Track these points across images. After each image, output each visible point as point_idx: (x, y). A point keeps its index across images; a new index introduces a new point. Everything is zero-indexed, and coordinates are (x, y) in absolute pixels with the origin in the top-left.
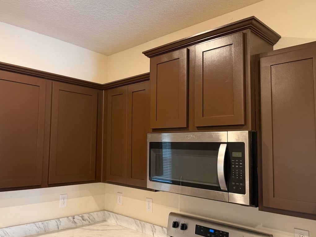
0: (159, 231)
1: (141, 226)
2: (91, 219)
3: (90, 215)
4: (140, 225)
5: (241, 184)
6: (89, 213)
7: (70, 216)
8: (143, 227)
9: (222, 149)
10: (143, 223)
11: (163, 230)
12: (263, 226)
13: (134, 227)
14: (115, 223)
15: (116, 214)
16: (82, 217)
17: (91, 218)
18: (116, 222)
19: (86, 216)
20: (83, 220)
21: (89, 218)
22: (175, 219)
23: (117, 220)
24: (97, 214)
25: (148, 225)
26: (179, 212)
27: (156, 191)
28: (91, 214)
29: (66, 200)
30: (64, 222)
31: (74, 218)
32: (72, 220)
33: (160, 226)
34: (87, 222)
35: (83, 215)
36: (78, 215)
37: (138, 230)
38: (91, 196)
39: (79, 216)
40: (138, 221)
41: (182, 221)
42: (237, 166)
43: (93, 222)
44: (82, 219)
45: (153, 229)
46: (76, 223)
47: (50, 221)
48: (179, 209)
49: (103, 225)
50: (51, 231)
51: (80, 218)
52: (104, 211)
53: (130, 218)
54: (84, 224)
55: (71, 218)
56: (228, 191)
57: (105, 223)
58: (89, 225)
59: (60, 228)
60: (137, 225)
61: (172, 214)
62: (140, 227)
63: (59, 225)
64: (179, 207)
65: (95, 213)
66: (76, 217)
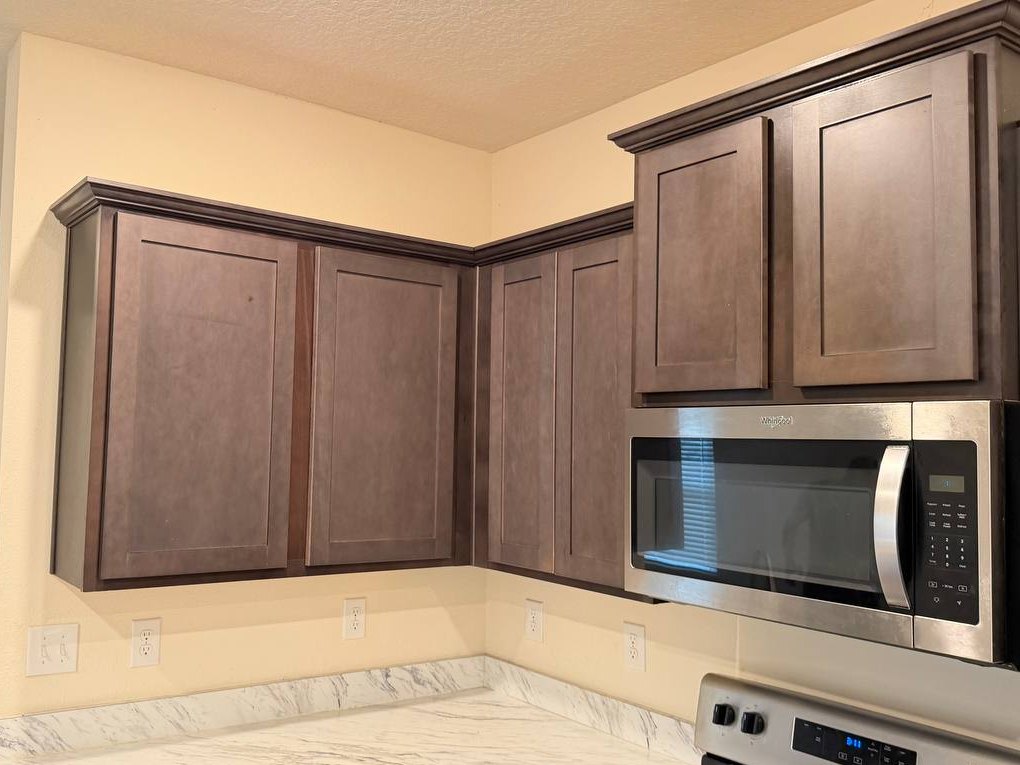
0: (669, 733)
1: (608, 714)
2: (442, 680)
3: (438, 668)
4: (601, 707)
5: (963, 588)
6: (433, 661)
7: (375, 668)
8: (613, 716)
9: (893, 466)
10: (611, 702)
11: (681, 731)
13: (582, 715)
14: (521, 697)
15: (522, 670)
16: (413, 672)
17: (441, 676)
18: (523, 693)
19: (425, 671)
20: (417, 681)
21: (435, 676)
22: (724, 696)
23: (526, 689)
24: (461, 666)
25: (632, 713)
26: (736, 674)
27: (656, 601)
28: (441, 663)
29: (361, 617)
30: (358, 687)
31: (387, 676)
32: (382, 679)
33: (672, 717)
34: (429, 691)
35: (417, 666)
36: (400, 666)
37: (597, 727)
38: (441, 608)
39: (405, 669)
40: (597, 696)
41: (747, 704)
42: (947, 525)
44: (412, 680)
45: (648, 725)
46: (394, 690)
47: (315, 681)
48: (737, 664)
49: (480, 703)
50: (317, 711)
51: (408, 677)
52: (482, 658)
53: (569, 686)
54: (418, 695)
55: (377, 673)
56: (914, 611)
57: (487, 697)
58: (435, 699)
59: (344, 706)
60: (591, 707)
61: (712, 678)
62: (605, 716)
63: (341, 694)
64: (738, 657)
65: (455, 663)
66: (394, 671)
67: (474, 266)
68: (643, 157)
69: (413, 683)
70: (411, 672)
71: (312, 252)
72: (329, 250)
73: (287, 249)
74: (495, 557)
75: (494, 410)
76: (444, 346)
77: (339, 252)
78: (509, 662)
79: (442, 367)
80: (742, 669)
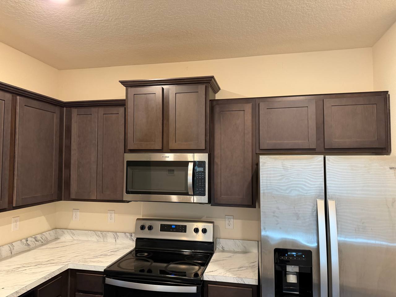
0: (122, 237)
1: (103, 236)
2: (44, 239)
3: (42, 235)
4: (101, 235)
5: (203, 189)
6: (41, 233)
7: (23, 239)
8: (104, 237)
9: (191, 166)
10: (104, 233)
11: (126, 235)
12: (207, 217)
13: (94, 238)
14: (72, 239)
15: (72, 230)
16: (35, 238)
17: (44, 237)
18: (72, 237)
19: (39, 237)
20: (36, 241)
21: (42, 238)
22: (142, 223)
23: (73, 235)
24: (49, 233)
25: (110, 234)
26: (141, 217)
27: (128, 202)
28: (44, 234)
29: (18, 223)
30: (18, 246)
31: (27, 241)
32: (25, 242)
33: (123, 233)
34: (40, 243)
35: (36, 236)
36: (31, 237)
37: (99, 241)
38: (43, 216)
39: (33, 238)
40: (99, 232)
41: (147, 224)
42: (200, 177)
43: (45, 242)
44: (35, 241)
45: (116, 236)
46: (29, 245)
47: (3, 247)
48: (141, 215)
49: (59, 243)
50: (3, 257)
51: (34, 240)
52: (55, 230)
53: (89, 231)
54: (37, 245)
55: (24, 241)
56: (194, 195)
57: (59, 241)
58: (42, 245)
59: (13, 254)
60: (97, 236)
62: (102, 237)
63: (12, 250)
64: (141, 214)
65: (47, 233)
66: (29, 239)
67: (64, 107)
68: (129, 89)
69: (35, 242)
70: (34, 238)
71: (15, 98)
72: (22, 98)
73: (8, 96)
74: (73, 196)
75: (73, 153)
76: (56, 132)
77: (25, 99)
78: (66, 229)
79: (55, 139)
80: (143, 216)
